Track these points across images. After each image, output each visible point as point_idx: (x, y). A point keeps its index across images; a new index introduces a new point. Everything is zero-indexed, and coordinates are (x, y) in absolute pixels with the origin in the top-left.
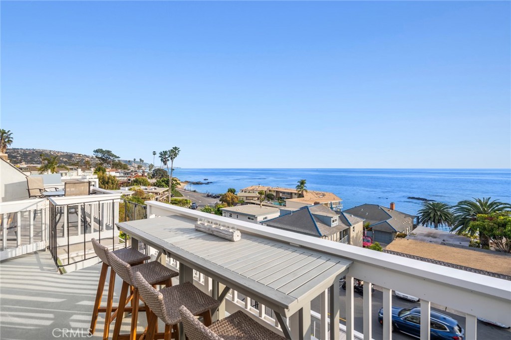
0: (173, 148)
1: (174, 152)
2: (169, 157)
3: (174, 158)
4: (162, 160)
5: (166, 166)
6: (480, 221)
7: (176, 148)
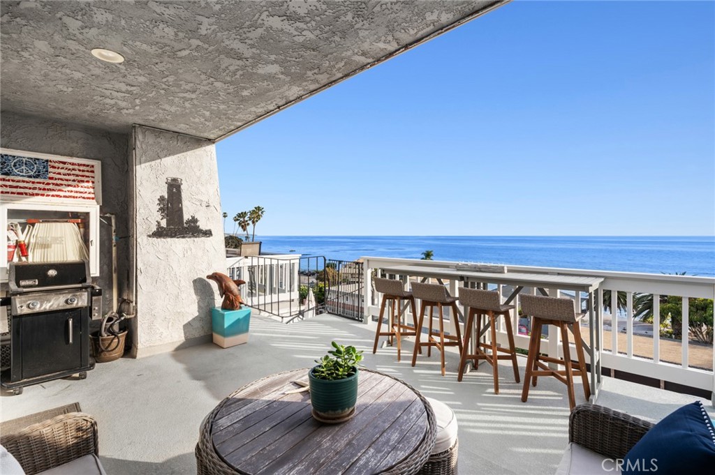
0: (256, 208)
1: (256, 214)
2: (250, 220)
3: (257, 221)
4: (240, 224)
5: (245, 232)
6: (671, 303)
7: (258, 209)
